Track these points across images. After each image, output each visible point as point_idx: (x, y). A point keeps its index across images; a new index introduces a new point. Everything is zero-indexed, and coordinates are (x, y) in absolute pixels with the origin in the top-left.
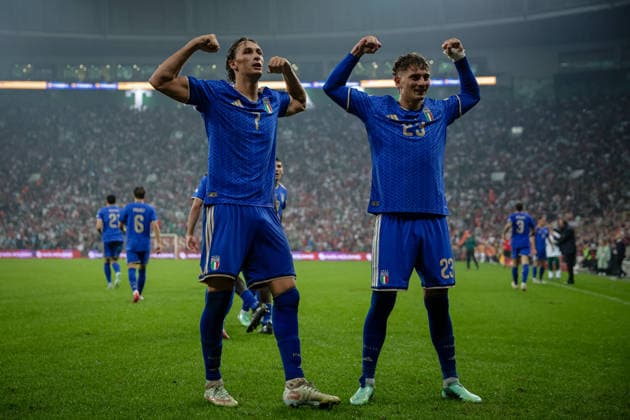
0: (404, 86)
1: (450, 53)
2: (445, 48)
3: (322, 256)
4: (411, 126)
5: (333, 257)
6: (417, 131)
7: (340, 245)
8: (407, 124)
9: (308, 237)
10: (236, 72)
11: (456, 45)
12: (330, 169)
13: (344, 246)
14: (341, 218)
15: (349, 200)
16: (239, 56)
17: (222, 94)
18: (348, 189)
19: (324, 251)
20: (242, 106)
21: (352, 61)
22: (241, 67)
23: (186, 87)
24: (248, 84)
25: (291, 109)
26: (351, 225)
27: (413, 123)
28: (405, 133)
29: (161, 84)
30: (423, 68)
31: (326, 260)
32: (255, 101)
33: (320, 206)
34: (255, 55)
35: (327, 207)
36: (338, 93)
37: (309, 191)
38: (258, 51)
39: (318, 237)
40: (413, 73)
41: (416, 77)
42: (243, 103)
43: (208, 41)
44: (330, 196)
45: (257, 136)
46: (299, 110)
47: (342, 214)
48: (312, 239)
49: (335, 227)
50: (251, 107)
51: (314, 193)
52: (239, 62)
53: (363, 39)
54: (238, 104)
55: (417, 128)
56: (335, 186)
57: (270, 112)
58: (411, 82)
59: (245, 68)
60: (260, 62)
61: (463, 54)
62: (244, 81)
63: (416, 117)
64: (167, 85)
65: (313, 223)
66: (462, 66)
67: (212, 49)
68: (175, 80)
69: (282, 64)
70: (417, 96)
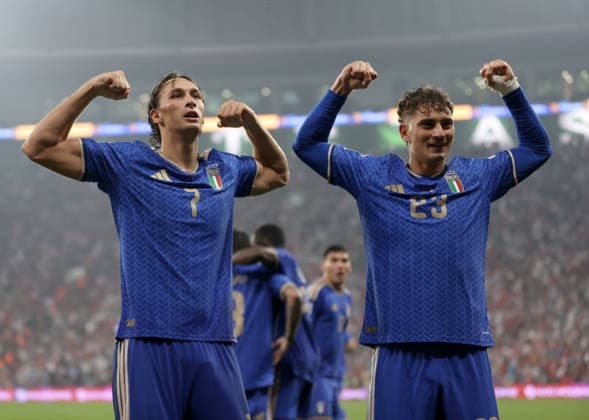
0: (413, 139)
1: (492, 83)
2: (483, 75)
3: (531, 392)
4: (423, 202)
5: (548, 392)
6: (434, 210)
7: (561, 373)
8: (418, 199)
9: (507, 362)
10: (161, 127)
11: (501, 71)
12: (542, 246)
13: (567, 374)
14: (562, 328)
15: (574, 297)
16: (165, 102)
17: (137, 162)
18: (573, 279)
19: (536, 383)
20: (168, 179)
21: (336, 103)
22: (167, 119)
23: (79, 154)
24: (179, 147)
25: (260, 182)
26: (579, 339)
27: (428, 197)
28: (413, 214)
29: (39, 151)
30: (441, 110)
31: (538, 398)
32: (193, 171)
33: (526, 308)
34: (188, 98)
35: (538, 309)
36: (313, 154)
37: (509, 284)
38: (194, 93)
39: (524, 360)
40: (425, 118)
41: (429, 124)
42: (170, 173)
43: (110, 81)
44: (542, 291)
45: (194, 226)
46: (274, 185)
47: (563, 320)
48: (514, 363)
49: (552, 344)
50: (185, 181)
51: (518, 287)
52: (165, 111)
53: (347, 67)
54: (162, 176)
55: (434, 204)
56: (551, 275)
57: (218, 188)
58: (423, 132)
59: (173, 120)
60: (196, 110)
61: (515, 84)
62: (173, 141)
63: (433, 187)
64: (48, 153)
65: (515, 336)
66: (516, 102)
67: (120, 93)
68: (61, 145)
69: (239, 112)
70: (433, 155)
